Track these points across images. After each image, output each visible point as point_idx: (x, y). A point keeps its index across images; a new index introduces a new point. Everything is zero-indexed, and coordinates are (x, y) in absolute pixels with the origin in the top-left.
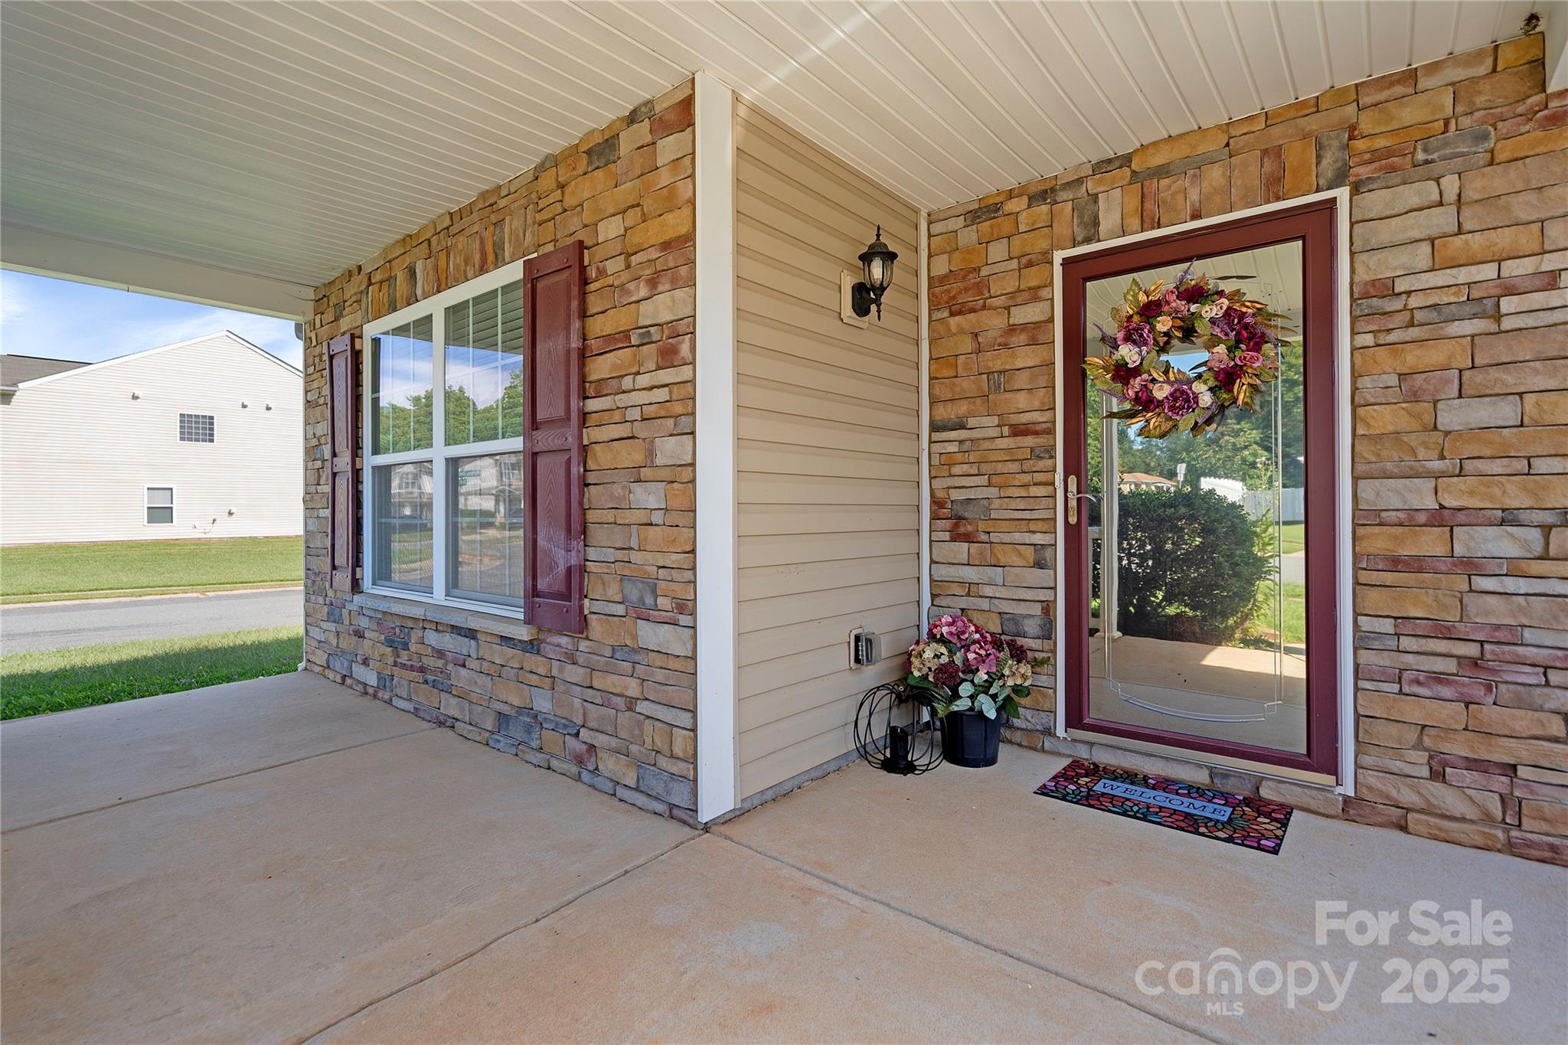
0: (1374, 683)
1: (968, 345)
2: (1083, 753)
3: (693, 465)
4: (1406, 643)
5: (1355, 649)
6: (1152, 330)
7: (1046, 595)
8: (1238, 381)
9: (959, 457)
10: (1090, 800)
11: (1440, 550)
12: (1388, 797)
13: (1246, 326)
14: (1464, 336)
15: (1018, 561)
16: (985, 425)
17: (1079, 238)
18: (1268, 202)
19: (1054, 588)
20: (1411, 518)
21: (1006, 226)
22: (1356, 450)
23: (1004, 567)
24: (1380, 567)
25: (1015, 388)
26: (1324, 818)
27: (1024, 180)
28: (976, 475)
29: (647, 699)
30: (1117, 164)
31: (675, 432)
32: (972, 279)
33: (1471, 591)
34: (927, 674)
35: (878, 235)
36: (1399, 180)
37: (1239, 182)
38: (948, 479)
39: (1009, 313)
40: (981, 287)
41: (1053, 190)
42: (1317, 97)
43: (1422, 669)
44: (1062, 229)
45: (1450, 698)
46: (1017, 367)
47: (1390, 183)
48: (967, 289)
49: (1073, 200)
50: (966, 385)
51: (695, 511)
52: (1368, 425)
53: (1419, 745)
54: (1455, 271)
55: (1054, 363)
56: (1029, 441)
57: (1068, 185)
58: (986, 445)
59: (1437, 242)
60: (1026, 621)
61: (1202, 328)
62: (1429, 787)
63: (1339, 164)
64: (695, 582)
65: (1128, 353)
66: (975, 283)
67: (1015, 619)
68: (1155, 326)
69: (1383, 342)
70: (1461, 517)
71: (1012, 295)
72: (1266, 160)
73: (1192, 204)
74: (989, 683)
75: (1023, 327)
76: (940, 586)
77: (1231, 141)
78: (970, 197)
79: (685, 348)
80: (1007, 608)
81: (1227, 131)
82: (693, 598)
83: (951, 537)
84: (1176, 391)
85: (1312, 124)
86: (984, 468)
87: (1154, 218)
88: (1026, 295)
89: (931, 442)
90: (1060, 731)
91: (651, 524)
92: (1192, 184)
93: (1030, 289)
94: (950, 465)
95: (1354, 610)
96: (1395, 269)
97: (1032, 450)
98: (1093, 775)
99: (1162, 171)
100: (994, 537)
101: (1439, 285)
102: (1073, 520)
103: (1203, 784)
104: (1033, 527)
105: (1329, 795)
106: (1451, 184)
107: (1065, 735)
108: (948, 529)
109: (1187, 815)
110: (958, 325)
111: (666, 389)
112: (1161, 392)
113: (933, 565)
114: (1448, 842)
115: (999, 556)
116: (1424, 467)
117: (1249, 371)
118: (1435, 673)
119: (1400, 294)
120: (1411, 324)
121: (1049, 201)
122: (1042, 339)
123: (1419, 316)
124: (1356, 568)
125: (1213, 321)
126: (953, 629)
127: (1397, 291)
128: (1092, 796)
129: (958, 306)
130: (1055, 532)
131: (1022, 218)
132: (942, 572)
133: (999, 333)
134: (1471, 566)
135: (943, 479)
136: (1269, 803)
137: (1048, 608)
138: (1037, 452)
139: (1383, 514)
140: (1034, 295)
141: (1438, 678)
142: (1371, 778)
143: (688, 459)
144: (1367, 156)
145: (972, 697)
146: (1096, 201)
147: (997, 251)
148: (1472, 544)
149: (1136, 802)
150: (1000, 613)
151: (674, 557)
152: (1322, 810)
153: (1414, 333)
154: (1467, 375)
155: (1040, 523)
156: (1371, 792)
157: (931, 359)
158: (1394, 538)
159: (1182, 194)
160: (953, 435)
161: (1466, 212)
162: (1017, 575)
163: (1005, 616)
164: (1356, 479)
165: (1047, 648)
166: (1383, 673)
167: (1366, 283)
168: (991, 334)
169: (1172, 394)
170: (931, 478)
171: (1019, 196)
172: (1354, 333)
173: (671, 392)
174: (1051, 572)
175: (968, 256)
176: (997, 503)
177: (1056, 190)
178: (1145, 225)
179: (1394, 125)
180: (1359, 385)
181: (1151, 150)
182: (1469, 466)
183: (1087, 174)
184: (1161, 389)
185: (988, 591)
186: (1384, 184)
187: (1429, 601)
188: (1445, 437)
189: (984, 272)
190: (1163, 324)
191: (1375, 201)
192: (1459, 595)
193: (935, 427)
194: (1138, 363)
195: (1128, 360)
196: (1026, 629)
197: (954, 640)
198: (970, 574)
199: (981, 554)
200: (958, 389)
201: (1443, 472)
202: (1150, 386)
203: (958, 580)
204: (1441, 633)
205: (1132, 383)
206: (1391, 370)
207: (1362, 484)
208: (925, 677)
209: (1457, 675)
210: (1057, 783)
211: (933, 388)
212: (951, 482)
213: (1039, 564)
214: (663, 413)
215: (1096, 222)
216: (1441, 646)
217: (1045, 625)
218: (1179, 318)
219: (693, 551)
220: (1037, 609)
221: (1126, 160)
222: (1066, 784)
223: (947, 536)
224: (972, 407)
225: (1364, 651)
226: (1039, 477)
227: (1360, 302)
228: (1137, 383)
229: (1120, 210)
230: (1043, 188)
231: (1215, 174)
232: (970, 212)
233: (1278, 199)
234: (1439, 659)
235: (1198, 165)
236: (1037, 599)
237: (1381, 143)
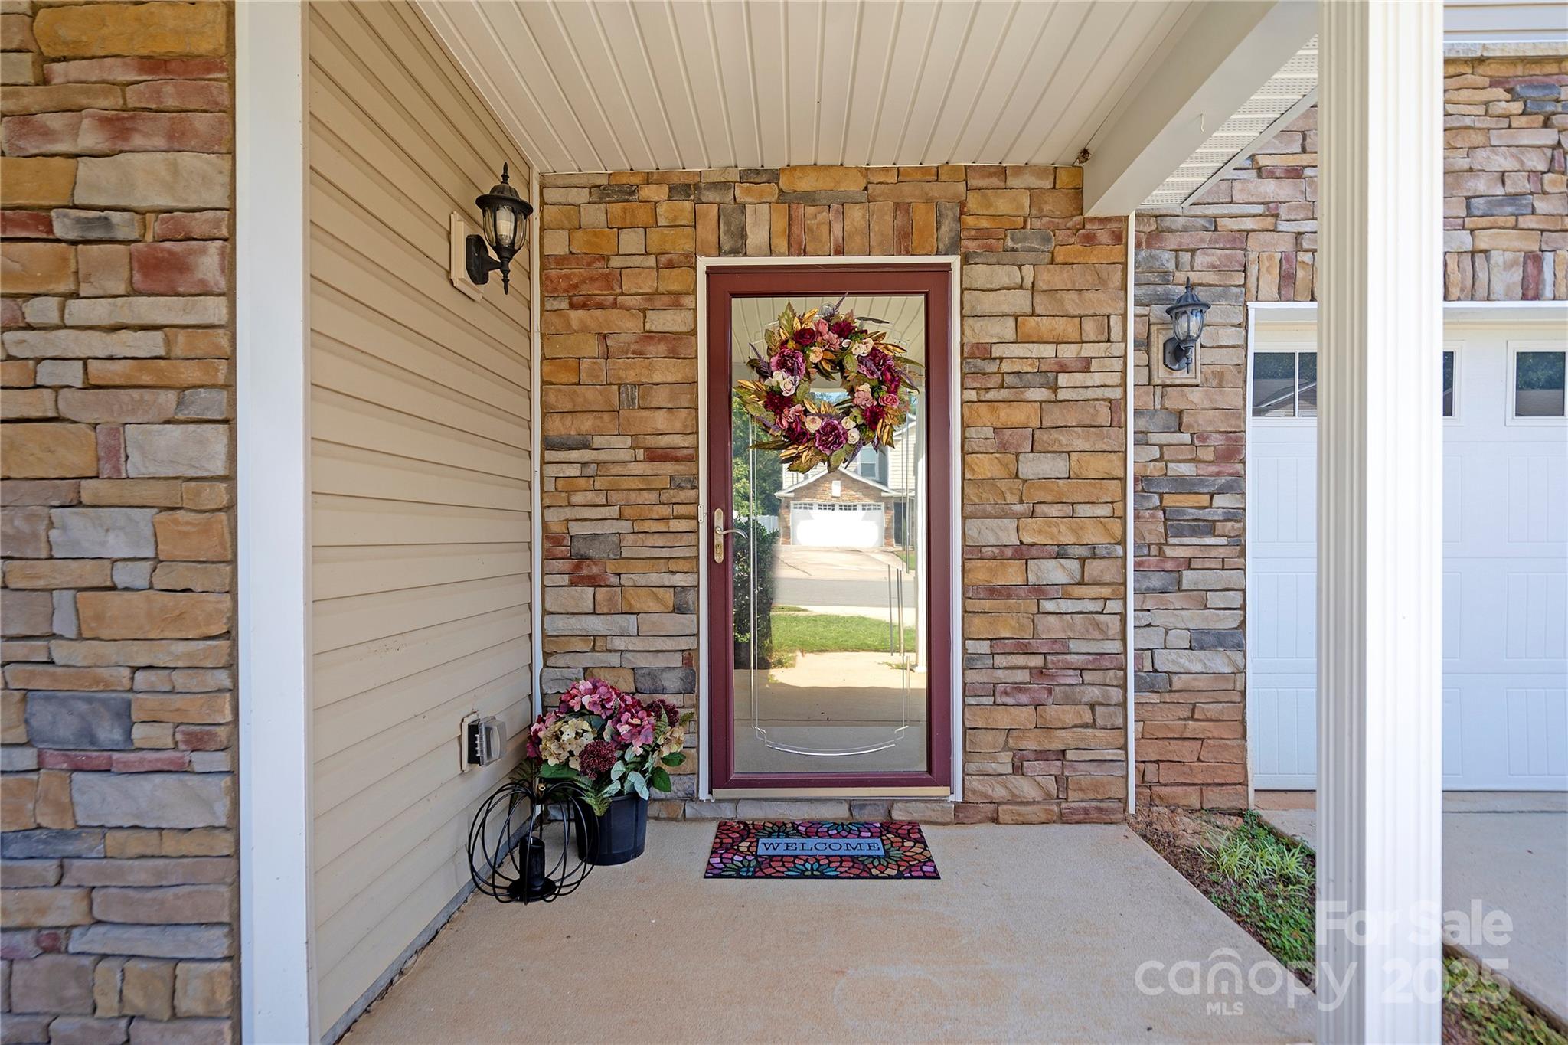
0: (977, 698)
1: (593, 347)
2: (728, 812)
3: (230, 478)
4: (999, 660)
5: (964, 670)
6: (806, 359)
7: (685, 644)
8: (881, 421)
9: (582, 483)
10: (763, 868)
11: (1020, 580)
12: (986, 796)
13: (889, 368)
14: (1035, 401)
15: (653, 606)
16: (616, 447)
17: (726, 248)
18: (900, 254)
19: (697, 635)
20: (1002, 553)
21: (643, 215)
22: (966, 493)
23: (638, 614)
24: (981, 596)
25: (653, 406)
26: (942, 827)
27: (664, 166)
28: (604, 505)
29: (98, 922)
30: (765, 178)
31: (180, 416)
32: (599, 268)
33: (1039, 613)
34: (567, 760)
35: (505, 177)
36: (994, 260)
37: (877, 229)
38: (566, 509)
39: (645, 317)
40: (611, 279)
41: (696, 186)
42: (937, 167)
43: (1008, 681)
44: (707, 232)
45: (1026, 703)
46: (654, 382)
47: (990, 261)
48: (592, 279)
49: (719, 204)
50: (591, 395)
51: (233, 562)
52: (973, 470)
53: (1006, 747)
54: (1031, 346)
55: (697, 382)
56: (669, 468)
57: (714, 186)
58: (617, 470)
59: (1019, 319)
60: (665, 675)
61: (851, 365)
62: (1014, 781)
63: (953, 234)
64: (234, 690)
65: (781, 380)
66: (602, 274)
67: (652, 674)
68: (809, 356)
69: (984, 399)
70: (1034, 552)
71: (649, 296)
72: (898, 213)
73: (836, 240)
74: (644, 758)
75: (663, 336)
76: (555, 642)
77: (869, 186)
78: (596, 168)
79: (208, 263)
80: (642, 661)
81: (866, 176)
82: (229, 718)
83: (570, 580)
84: (827, 425)
85: (935, 190)
86: (614, 497)
87: (800, 245)
88: (665, 299)
89: (543, 462)
90: (704, 794)
91: (114, 588)
92: (836, 218)
93: (669, 293)
94: (570, 492)
95: (963, 635)
96: (992, 336)
97: (672, 478)
98: (748, 837)
99: (809, 198)
100: (625, 580)
101: (1021, 356)
102: (719, 558)
103: (843, 819)
104: (673, 567)
105: (945, 805)
106: (1028, 270)
107: (709, 797)
108: (567, 571)
109: (854, 858)
110: (581, 321)
111: (158, 336)
112: (813, 426)
113: (547, 617)
114: (1023, 823)
115: (633, 602)
116: (1010, 509)
117: (890, 412)
118: (1016, 683)
119: (995, 359)
120: (1002, 386)
121: (692, 197)
122: (683, 352)
123: (1008, 380)
124: (965, 598)
125: (861, 360)
126: (596, 697)
127: (993, 356)
128: (762, 863)
129: (582, 298)
130: (698, 572)
131: (662, 209)
132: (557, 625)
133: (634, 338)
134: (1039, 593)
135: (560, 510)
136: (901, 824)
137: (689, 658)
138: (678, 480)
139: (984, 550)
140: (676, 300)
141: (1019, 687)
142: (975, 783)
143: (219, 468)
144: (973, 233)
145: (623, 779)
146: (743, 212)
147: (631, 241)
148: (1040, 574)
149: (805, 858)
150: (633, 669)
151: (181, 648)
152: (940, 820)
153: (1004, 394)
154: (1037, 432)
155: (681, 562)
156: (974, 794)
157: (543, 358)
158: (990, 570)
159: (827, 227)
160: (574, 455)
161: (1038, 298)
162: (654, 623)
163: (640, 672)
164: (964, 518)
165: (688, 702)
166: (983, 689)
167: (973, 345)
168: (624, 338)
169: (823, 429)
170: (543, 508)
171: (659, 183)
172: (963, 388)
173: (168, 342)
174: (694, 617)
175: (594, 239)
176: (629, 539)
177: (700, 188)
178: (792, 250)
179: (992, 211)
180: (967, 435)
181: (798, 174)
182: (1039, 509)
183: (734, 180)
184: (814, 421)
185: (619, 643)
186: (985, 261)
187: (1013, 623)
188: (1024, 484)
189: (615, 262)
190: (815, 355)
191: (980, 273)
192: (1031, 616)
193: (548, 444)
194: (793, 392)
195: (783, 389)
196: (665, 684)
197: (597, 710)
198: (596, 625)
199: (610, 600)
200: (581, 400)
201: (1023, 514)
202: (804, 418)
203: (580, 633)
204: (1021, 649)
205: (786, 412)
206: (989, 424)
207: (969, 522)
208: (565, 764)
209: (1030, 683)
210: (721, 858)
211: (547, 394)
212: (570, 513)
213: (679, 609)
214: (146, 379)
215: (743, 235)
216: (1020, 660)
217: (687, 677)
218: (832, 351)
219: (230, 635)
220: (677, 661)
221: (774, 176)
222: (731, 856)
223: (565, 579)
224: (598, 422)
225: (969, 671)
226: (681, 510)
227: (968, 360)
228: (791, 413)
229: (768, 227)
230: (687, 181)
231: (856, 215)
232: (599, 186)
233: (908, 253)
234: (1019, 671)
235: (841, 202)
236: (677, 648)
237: (984, 223)
